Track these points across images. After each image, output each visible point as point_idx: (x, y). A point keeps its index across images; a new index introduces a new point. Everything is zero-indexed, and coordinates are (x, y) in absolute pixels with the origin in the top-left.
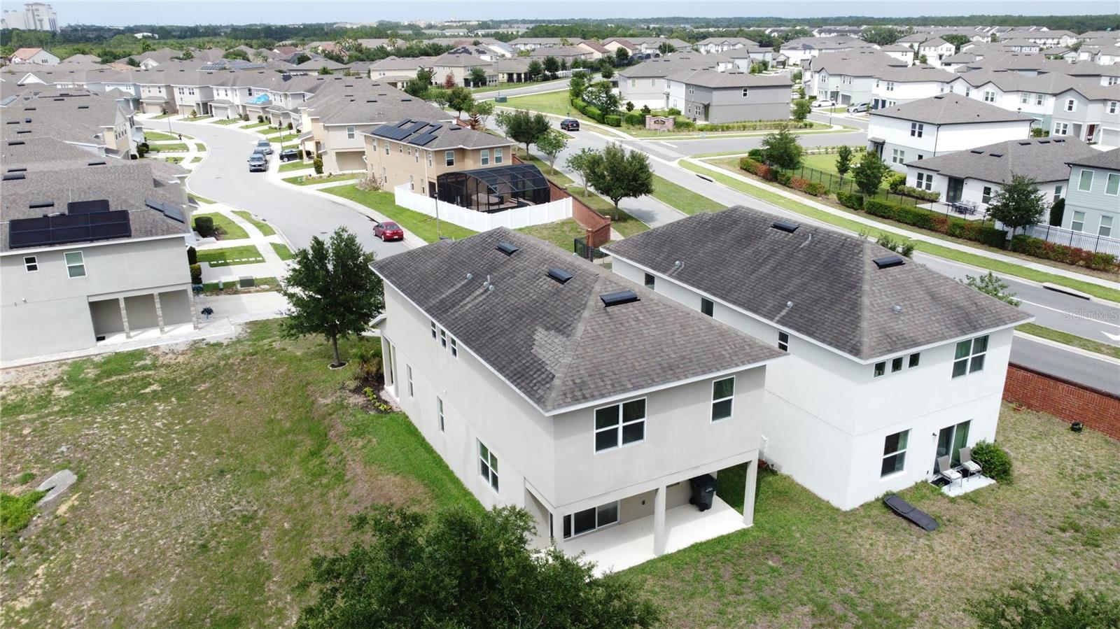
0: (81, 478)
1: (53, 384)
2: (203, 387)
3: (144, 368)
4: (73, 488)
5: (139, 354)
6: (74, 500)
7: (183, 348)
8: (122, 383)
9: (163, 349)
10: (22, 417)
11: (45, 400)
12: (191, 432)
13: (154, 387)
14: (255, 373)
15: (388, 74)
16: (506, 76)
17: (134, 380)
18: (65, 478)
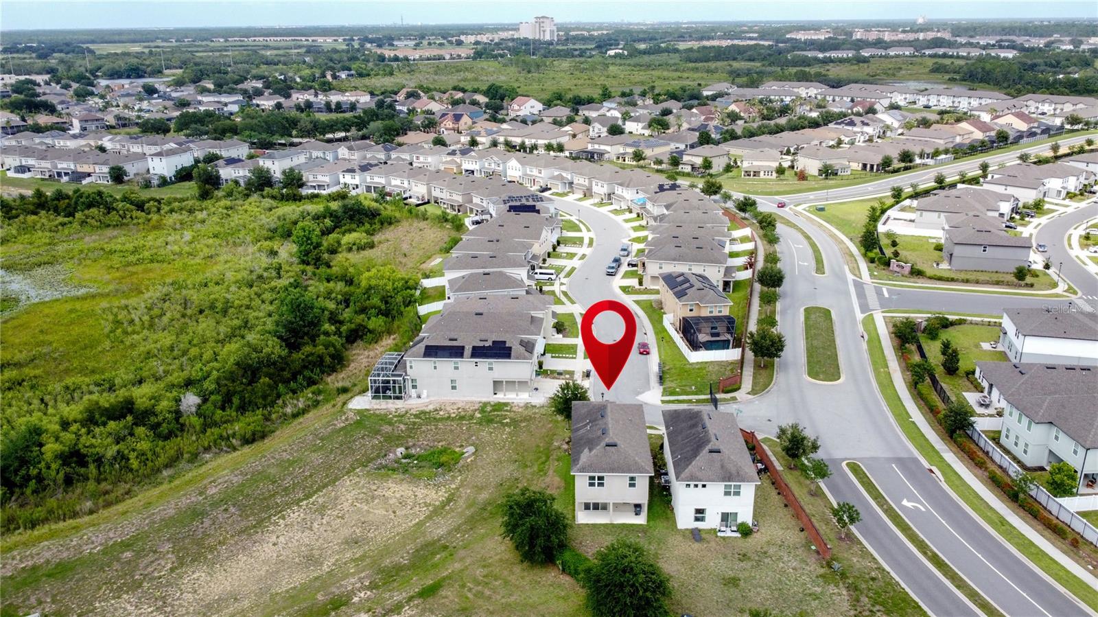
0: (476, 451)
1: (476, 410)
2: (524, 424)
3: (507, 411)
4: (474, 454)
5: (506, 404)
6: (472, 458)
7: (522, 405)
8: (498, 415)
9: (515, 404)
10: (464, 422)
11: (472, 417)
12: (513, 443)
13: (508, 420)
14: (542, 424)
17: (502, 415)
18: (471, 449)
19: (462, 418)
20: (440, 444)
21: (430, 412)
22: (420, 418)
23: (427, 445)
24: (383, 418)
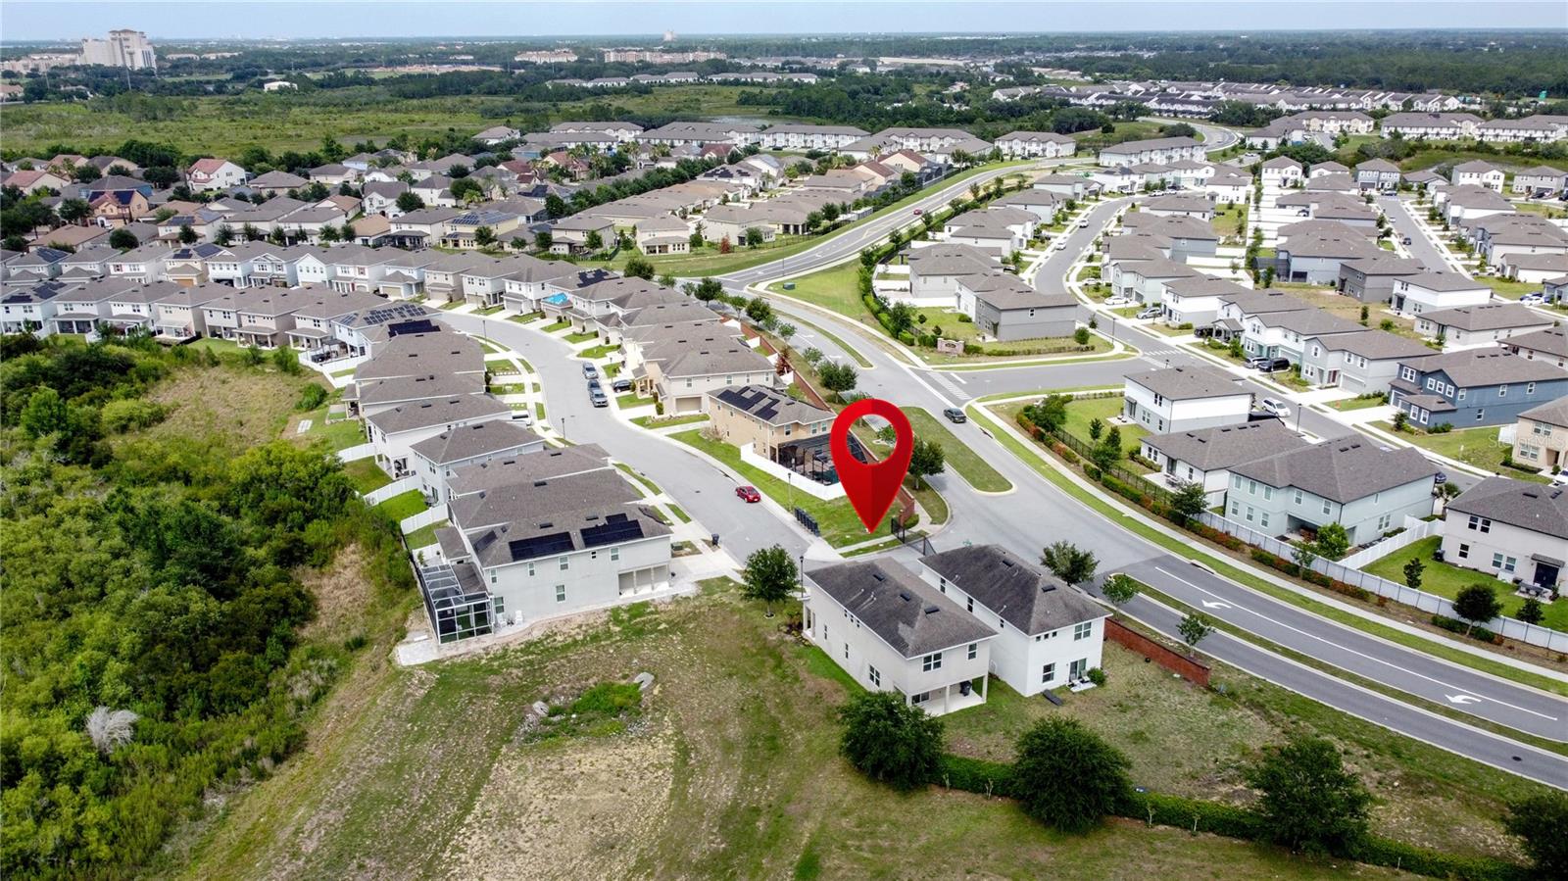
0: (656, 677)
1: (607, 622)
2: (691, 626)
3: (652, 613)
4: (655, 682)
5: (645, 604)
6: (660, 687)
7: (668, 600)
8: (645, 622)
9: (658, 601)
10: (604, 643)
11: (609, 633)
12: (701, 653)
13: (665, 625)
15: (658, 235)
16: (781, 227)
17: (651, 621)
18: (646, 677)
19: (595, 638)
20: (591, 681)
21: (541, 641)
22: (533, 653)
23: (573, 688)
24: (473, 666)
